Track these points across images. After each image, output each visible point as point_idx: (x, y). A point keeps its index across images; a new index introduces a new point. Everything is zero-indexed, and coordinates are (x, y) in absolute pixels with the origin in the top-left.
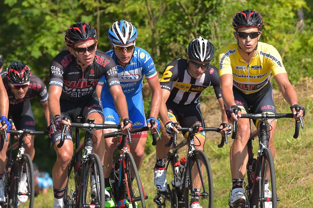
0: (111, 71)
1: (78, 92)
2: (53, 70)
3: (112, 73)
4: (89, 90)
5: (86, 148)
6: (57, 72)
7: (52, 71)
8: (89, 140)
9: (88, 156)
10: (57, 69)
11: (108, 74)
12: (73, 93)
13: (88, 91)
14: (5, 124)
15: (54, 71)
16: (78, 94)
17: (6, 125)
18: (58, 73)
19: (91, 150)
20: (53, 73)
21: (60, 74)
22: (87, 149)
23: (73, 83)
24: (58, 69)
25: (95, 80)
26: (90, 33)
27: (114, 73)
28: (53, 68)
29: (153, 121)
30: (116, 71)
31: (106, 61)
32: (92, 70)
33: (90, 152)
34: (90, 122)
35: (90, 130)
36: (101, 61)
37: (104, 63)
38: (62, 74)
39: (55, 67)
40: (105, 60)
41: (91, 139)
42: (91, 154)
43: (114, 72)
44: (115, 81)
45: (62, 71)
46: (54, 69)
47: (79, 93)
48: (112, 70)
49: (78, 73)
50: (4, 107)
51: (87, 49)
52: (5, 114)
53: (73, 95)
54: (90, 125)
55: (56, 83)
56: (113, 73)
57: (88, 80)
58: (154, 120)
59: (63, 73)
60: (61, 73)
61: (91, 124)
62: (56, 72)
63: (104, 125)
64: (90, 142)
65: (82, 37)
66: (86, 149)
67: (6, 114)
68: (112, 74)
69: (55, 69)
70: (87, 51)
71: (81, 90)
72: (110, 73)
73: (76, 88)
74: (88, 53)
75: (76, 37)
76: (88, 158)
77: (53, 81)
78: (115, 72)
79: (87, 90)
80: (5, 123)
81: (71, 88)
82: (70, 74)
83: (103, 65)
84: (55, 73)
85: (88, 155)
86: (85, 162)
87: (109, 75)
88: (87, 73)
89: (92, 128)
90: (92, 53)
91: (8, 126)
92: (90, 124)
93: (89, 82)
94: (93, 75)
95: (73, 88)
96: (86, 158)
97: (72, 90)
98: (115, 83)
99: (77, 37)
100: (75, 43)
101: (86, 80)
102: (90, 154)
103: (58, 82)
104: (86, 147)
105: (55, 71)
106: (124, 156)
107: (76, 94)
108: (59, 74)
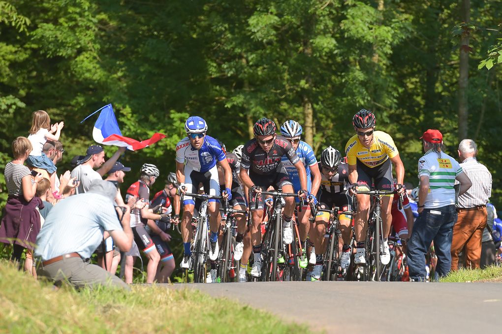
4: (275, 165)
16: (267, 168)
23: (261, 162)
25: (278, 157)
31: (286, 143)
32: (274, 151)
36: (281, 144)
40: (284, 142)
57: (272, 158)
79: (273, 165)
82: (256, 155)
87: (290, 155)
94: (276, 154)
97: (262, 166)
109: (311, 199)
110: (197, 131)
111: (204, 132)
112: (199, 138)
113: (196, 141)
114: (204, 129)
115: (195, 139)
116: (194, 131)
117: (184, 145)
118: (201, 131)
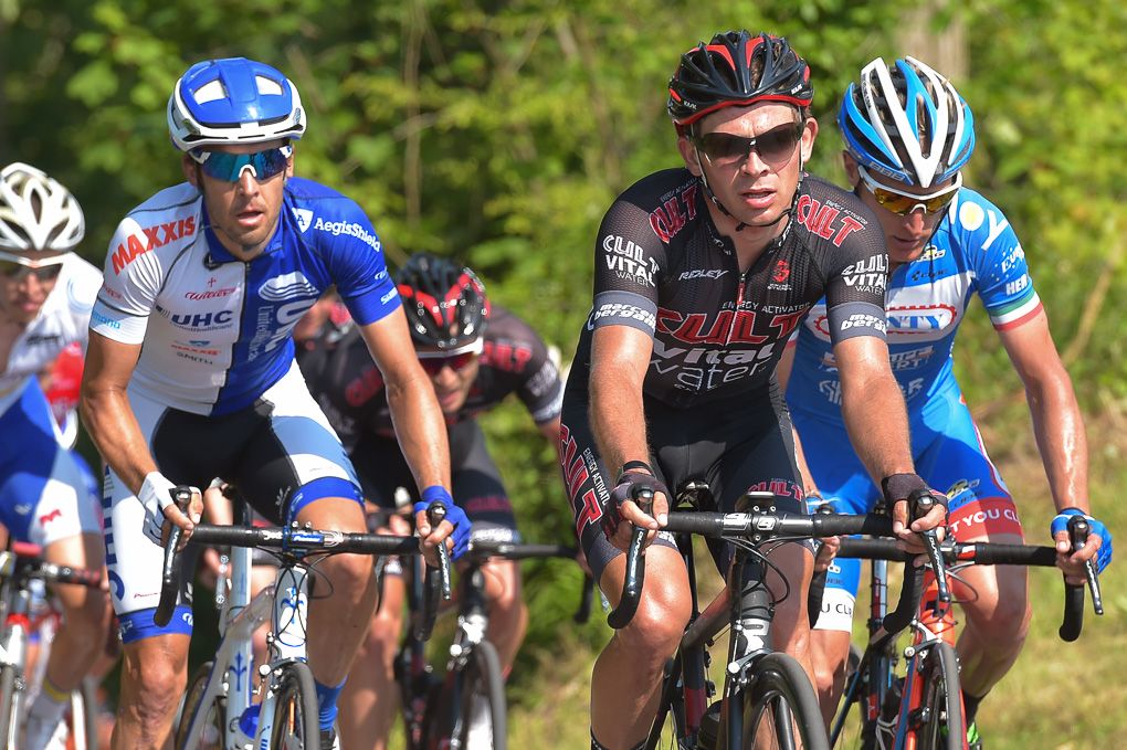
0: (863, 270)
1: (710, 366)
2: (612, 254)
3: (863, 277)
4: (755, 360)
5: (739, 628)
6: (631, 264)
7: (608, 257)
8: (754, 589)
9: (749, 665)
10: (629, 251)
11: (846, 279)
12: (687, 371)
13: (750, 365)
14: (444, 522)
15: (615, 258)
16: (706, 375)
17: (446, 526)
18: (635, 269)
19: (761, 637)
20: (611, 266)
21: (644, 275)
22: (746, 632)
23: (695, 322)
24: (635, 251)
25: (791, 309)
26: (773, 72)
27: (871, 283)
28: (612, 244)
29: (1082, 526)
30: (881, 275)
31: (848, 220)
32: (780, 263)
33: (760, 644)
34: (756, 509)
35: (755, 542)
36: (823, 222)
37: (837, 231)
38: (650, 274)
39: (619, 240)
40: (843, 215)
41: (761, 585)
42: (763, 655)
43: (872, 276)
44: (870, 318)
45: (651, 259)
46: (618, 248)
47: (712, 371)
48: (866, 266)
49: (720, 273)
50: (428, 448)
51: (753, 143)
52: (438, 476)
53: (684, 377)
54: (755, 520)
55: (623, 314)
56: (867, 279)
57: (758, 310)
58: (1085, 522)
59: (655, 268)
60: (648, 269)
61: (759, 514)
62: (625, 264)
63: (819, 522)
64: (755, 599)
65: (735, 89)
66: (741, 632)
67: (442, 475)
68: (862, 282)
69: (624, 248)
70: (754, 156)
71: (722, 362)
72: (856, 277)
73: (702, 346)
74: (757, 163)
75: (707, 83)
76: (749, 672)
77: (610, 306)
78: (875, 279)
79: (748, 356)
80: (444, 517)
81: (680, 345)
82: (684, 275)
83: (832, 238)
84: (621, 268)
85: (750, 661)
86: (738, 689)
87: (849, 283)
88: (759, 278)
89: (766, 534)
90: (776, 166)
91: (455, 526)
92: (754, 514)
93: (763, 320)
94: (785, 288)
95: (690, 348)
96: (743, 674)
97: (686, 354)
98: (868, 324)
99: (711, 85)
100: (704, 116)
101: (752, 309)
102: (760, 652)
103: (633, 309)
104: (739, 622)
105: (621, 259)
106: (924, 654)
107: (698, 373)
108: (638, 273)
109: (1085, 537)
110: (250, 131)
111: (285, 141)
112: (263, 177)
113: (244, 198)
114: (289, 123)
115: (239, 184)
116: (232, 135)
117: (168, 229)
118: (270, 132)
